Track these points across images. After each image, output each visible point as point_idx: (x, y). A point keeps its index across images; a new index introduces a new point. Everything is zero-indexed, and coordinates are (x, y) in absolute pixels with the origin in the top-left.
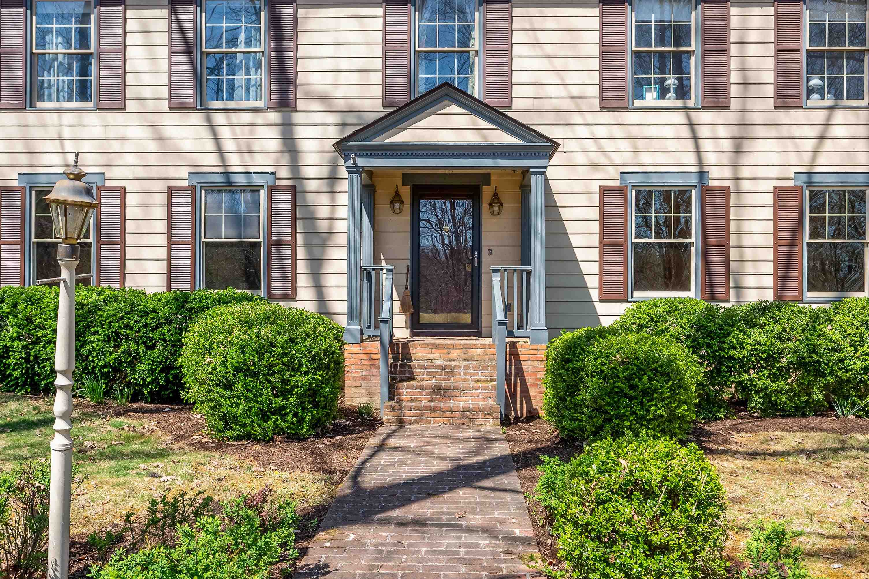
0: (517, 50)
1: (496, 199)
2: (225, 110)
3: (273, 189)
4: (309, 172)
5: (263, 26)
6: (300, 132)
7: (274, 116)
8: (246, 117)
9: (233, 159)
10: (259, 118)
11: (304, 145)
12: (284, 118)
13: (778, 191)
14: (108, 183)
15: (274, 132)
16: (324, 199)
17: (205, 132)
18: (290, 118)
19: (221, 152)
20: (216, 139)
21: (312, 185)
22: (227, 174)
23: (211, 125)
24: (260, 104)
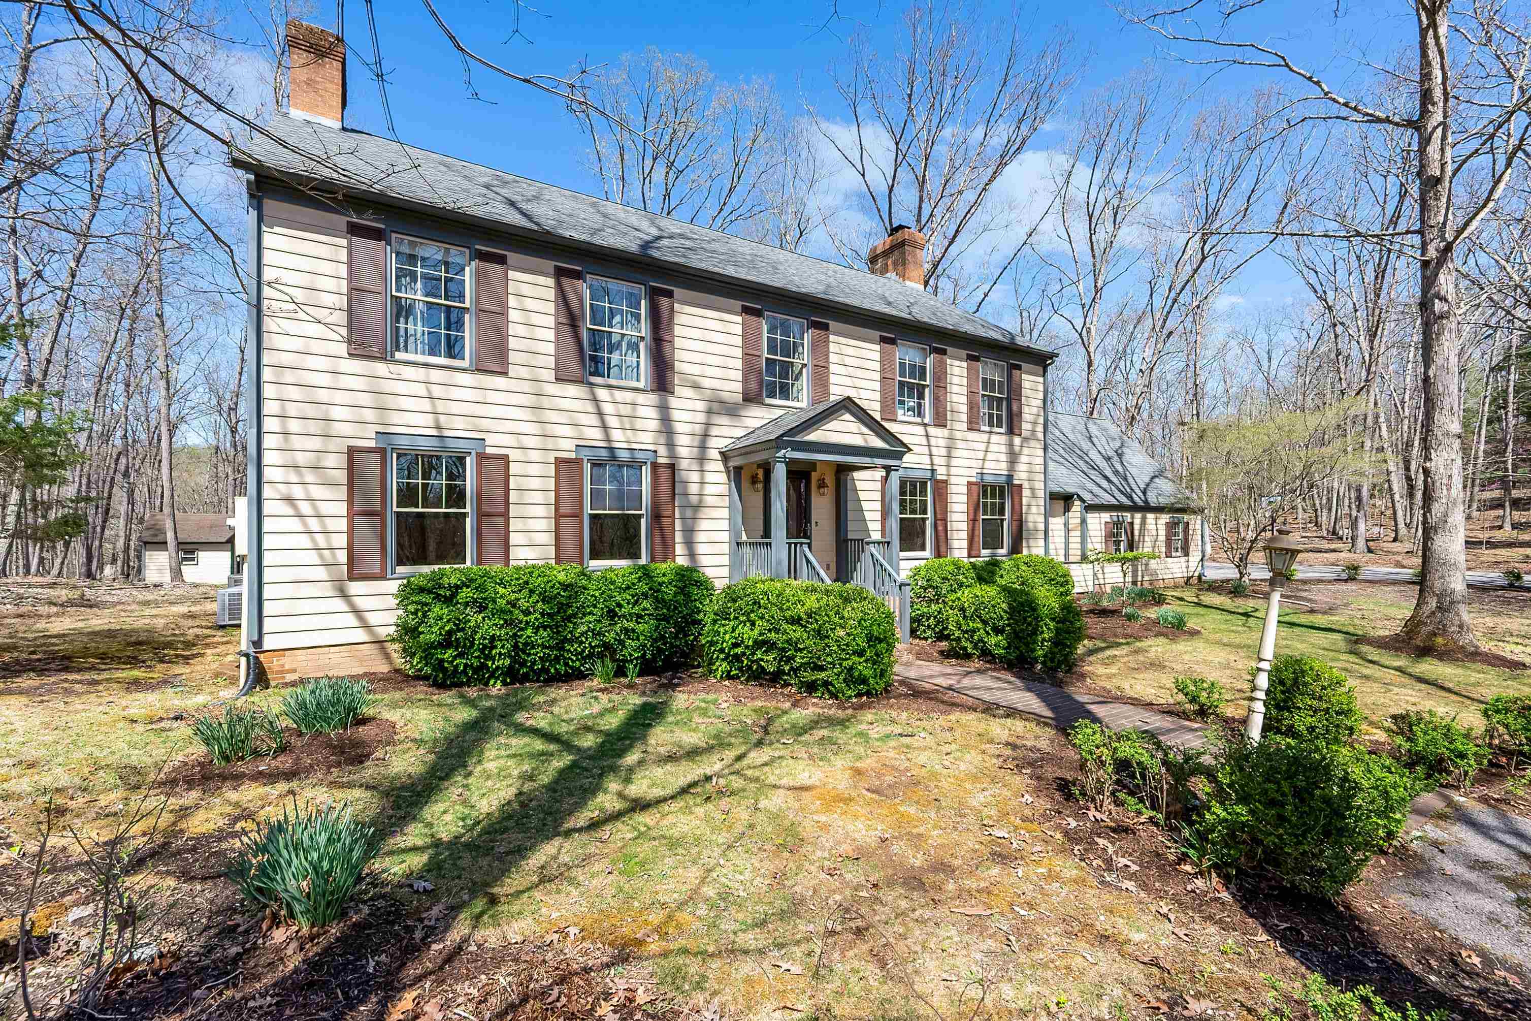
0: (832, 368)
1: (822, 485)
2: (610, 387)
3: (655, 466)
4: (683, 452)
5: (643, 312)
6: (676, 415)
7: (653, 398)
8: (628, 396)
9: (616, 435)
10: (641, 398)
11: (679, 427)
12: (661, 400)
13: (969, 484)
14: (489, 450)
15: (652, 413)
16: (695, 477)
17: (590, 407)
18: (666, 401)
19: (605, 427)
20: (600, 414)
21: (684, 464)
22: (611, 449)
23: (596, 400)
24: (641, 385)
